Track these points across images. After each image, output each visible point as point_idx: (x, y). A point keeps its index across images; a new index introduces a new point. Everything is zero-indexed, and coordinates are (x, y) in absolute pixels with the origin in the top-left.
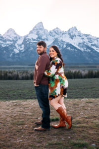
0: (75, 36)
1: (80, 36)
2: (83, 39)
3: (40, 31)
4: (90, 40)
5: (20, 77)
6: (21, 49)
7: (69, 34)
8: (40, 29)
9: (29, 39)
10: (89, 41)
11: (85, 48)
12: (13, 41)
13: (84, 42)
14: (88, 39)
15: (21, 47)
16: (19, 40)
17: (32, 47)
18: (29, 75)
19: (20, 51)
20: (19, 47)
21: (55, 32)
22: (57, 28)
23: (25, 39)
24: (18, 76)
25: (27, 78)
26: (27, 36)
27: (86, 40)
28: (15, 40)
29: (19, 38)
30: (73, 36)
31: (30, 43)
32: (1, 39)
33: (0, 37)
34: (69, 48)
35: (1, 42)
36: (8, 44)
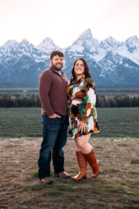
0: (136, 48)
3: (87, 41)
7: (127, 46)
8: (88, 39)
9: (72, 52)
21: (108, 43)
22: (111, 38)
23: (66, 52)
26: (70, 48)
30: (133, 48)
31: (73, 57)
32: (34, 53)
33: (33, 49)
34: (127, 65)
35: (34, 56)
36: (43, 59)
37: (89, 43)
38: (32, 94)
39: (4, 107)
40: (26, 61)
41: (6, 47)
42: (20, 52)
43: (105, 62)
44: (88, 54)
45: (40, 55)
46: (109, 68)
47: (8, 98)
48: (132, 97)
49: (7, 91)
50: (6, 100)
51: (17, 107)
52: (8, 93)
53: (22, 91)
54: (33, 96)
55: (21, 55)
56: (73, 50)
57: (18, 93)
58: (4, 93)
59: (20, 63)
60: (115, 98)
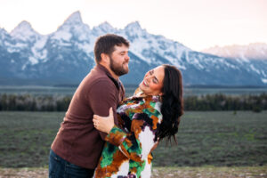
0: (137, 37)
1: (145, 37)
2: (150, 42)
3: (76, 26)
4: (163, 45)
5: (39, 105)
6: (42, 58)
7: (127, 33)
8: (76, 23)
9: (56, 40)
10: (161, 47)
11: (154, 59)
12: (28, 42)
13: (152, 48)
14: (159, 42)
15: (42, 54)
16: (38, 42)
17: (61, 54)
18: (54, 104)
19: (40, 60)
20: (39, 55)
21: (103, 30)
22: (106, 23)
23: (49, 40)
24: (34, 104)
25: (50, 109)
26: (53, 35)
27: (155, 45)
28: (32, 40)
29: (39, 39)
30: (133, 37)
31: (58, 46)
32: (6, 40)
33: (6, 35)
35: (7, 44)
36: (19, 48)
37: (78, 28)
44: (76, 43)
45: (14, 42)
54: (5, 96)
56: (58, 37)
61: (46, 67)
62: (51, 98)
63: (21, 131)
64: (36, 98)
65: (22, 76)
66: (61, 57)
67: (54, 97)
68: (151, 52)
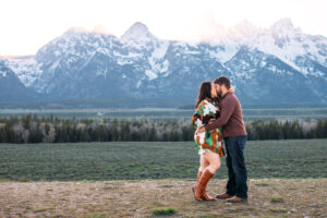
0: (288, 40)
1: (299, 40)
2: (306, 46)
4: (324, 49)
5: (159, 134)
6: (162, 71)
7: (274, 36)
9: (180, 47)
10: (320, 52)
11: (311, 69)
12: (144, 50)
13: (309, 54)
14: (317, 46)
15: (162, 66)
16: (157, 50)
17: (187, 65)
18: (179, 131)
19: (159, 74)
20: (158, 66)
21: (242, 32)
23: (171, 47)
24: (153, 131)
25: (174, 138)
26: (176, 41)
27: (313, 50)
28: (148, 48)
29: (158, 46)
30: (283, 40)
31: (182, 55)
32: (115, 48)
33: (113, 42)
34: (274, 69)
35: (116, 54)
36: (132, 59)
38: (112, 118)
39: (65, 141)
40: (102, 63)
41: (67, 40)
42: (92, 48)
43: (237, 63)
45: (125, 52)
46: (244, 73)
47: (72, 126)
48: (284, 122)
49: (70, 114)
50: (68, 129)
51: (89, 141)
52: (71, 118)
53: (95, 114)
54: (115, 122)
55: (94, 53)
56: (182, 43)
57: (89, 119)
58: (66, 118)
59: (92, 67)
60: (254, 124)
61: (168, 83)
62: (174, 124)
63: (137, 166)
64: (156, 124)
65: (137, 95)
66: (187, 69)
67: (179, 122)
68: (308, 59)
